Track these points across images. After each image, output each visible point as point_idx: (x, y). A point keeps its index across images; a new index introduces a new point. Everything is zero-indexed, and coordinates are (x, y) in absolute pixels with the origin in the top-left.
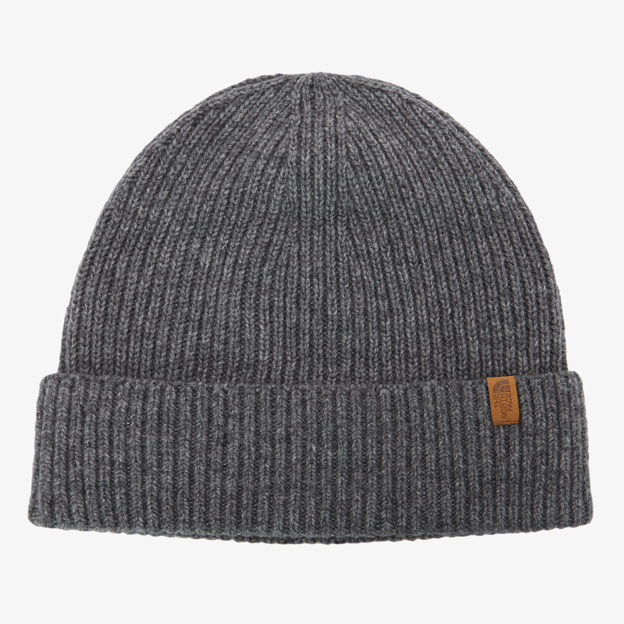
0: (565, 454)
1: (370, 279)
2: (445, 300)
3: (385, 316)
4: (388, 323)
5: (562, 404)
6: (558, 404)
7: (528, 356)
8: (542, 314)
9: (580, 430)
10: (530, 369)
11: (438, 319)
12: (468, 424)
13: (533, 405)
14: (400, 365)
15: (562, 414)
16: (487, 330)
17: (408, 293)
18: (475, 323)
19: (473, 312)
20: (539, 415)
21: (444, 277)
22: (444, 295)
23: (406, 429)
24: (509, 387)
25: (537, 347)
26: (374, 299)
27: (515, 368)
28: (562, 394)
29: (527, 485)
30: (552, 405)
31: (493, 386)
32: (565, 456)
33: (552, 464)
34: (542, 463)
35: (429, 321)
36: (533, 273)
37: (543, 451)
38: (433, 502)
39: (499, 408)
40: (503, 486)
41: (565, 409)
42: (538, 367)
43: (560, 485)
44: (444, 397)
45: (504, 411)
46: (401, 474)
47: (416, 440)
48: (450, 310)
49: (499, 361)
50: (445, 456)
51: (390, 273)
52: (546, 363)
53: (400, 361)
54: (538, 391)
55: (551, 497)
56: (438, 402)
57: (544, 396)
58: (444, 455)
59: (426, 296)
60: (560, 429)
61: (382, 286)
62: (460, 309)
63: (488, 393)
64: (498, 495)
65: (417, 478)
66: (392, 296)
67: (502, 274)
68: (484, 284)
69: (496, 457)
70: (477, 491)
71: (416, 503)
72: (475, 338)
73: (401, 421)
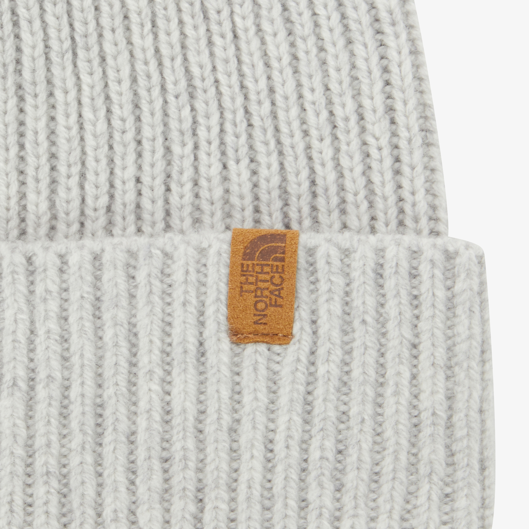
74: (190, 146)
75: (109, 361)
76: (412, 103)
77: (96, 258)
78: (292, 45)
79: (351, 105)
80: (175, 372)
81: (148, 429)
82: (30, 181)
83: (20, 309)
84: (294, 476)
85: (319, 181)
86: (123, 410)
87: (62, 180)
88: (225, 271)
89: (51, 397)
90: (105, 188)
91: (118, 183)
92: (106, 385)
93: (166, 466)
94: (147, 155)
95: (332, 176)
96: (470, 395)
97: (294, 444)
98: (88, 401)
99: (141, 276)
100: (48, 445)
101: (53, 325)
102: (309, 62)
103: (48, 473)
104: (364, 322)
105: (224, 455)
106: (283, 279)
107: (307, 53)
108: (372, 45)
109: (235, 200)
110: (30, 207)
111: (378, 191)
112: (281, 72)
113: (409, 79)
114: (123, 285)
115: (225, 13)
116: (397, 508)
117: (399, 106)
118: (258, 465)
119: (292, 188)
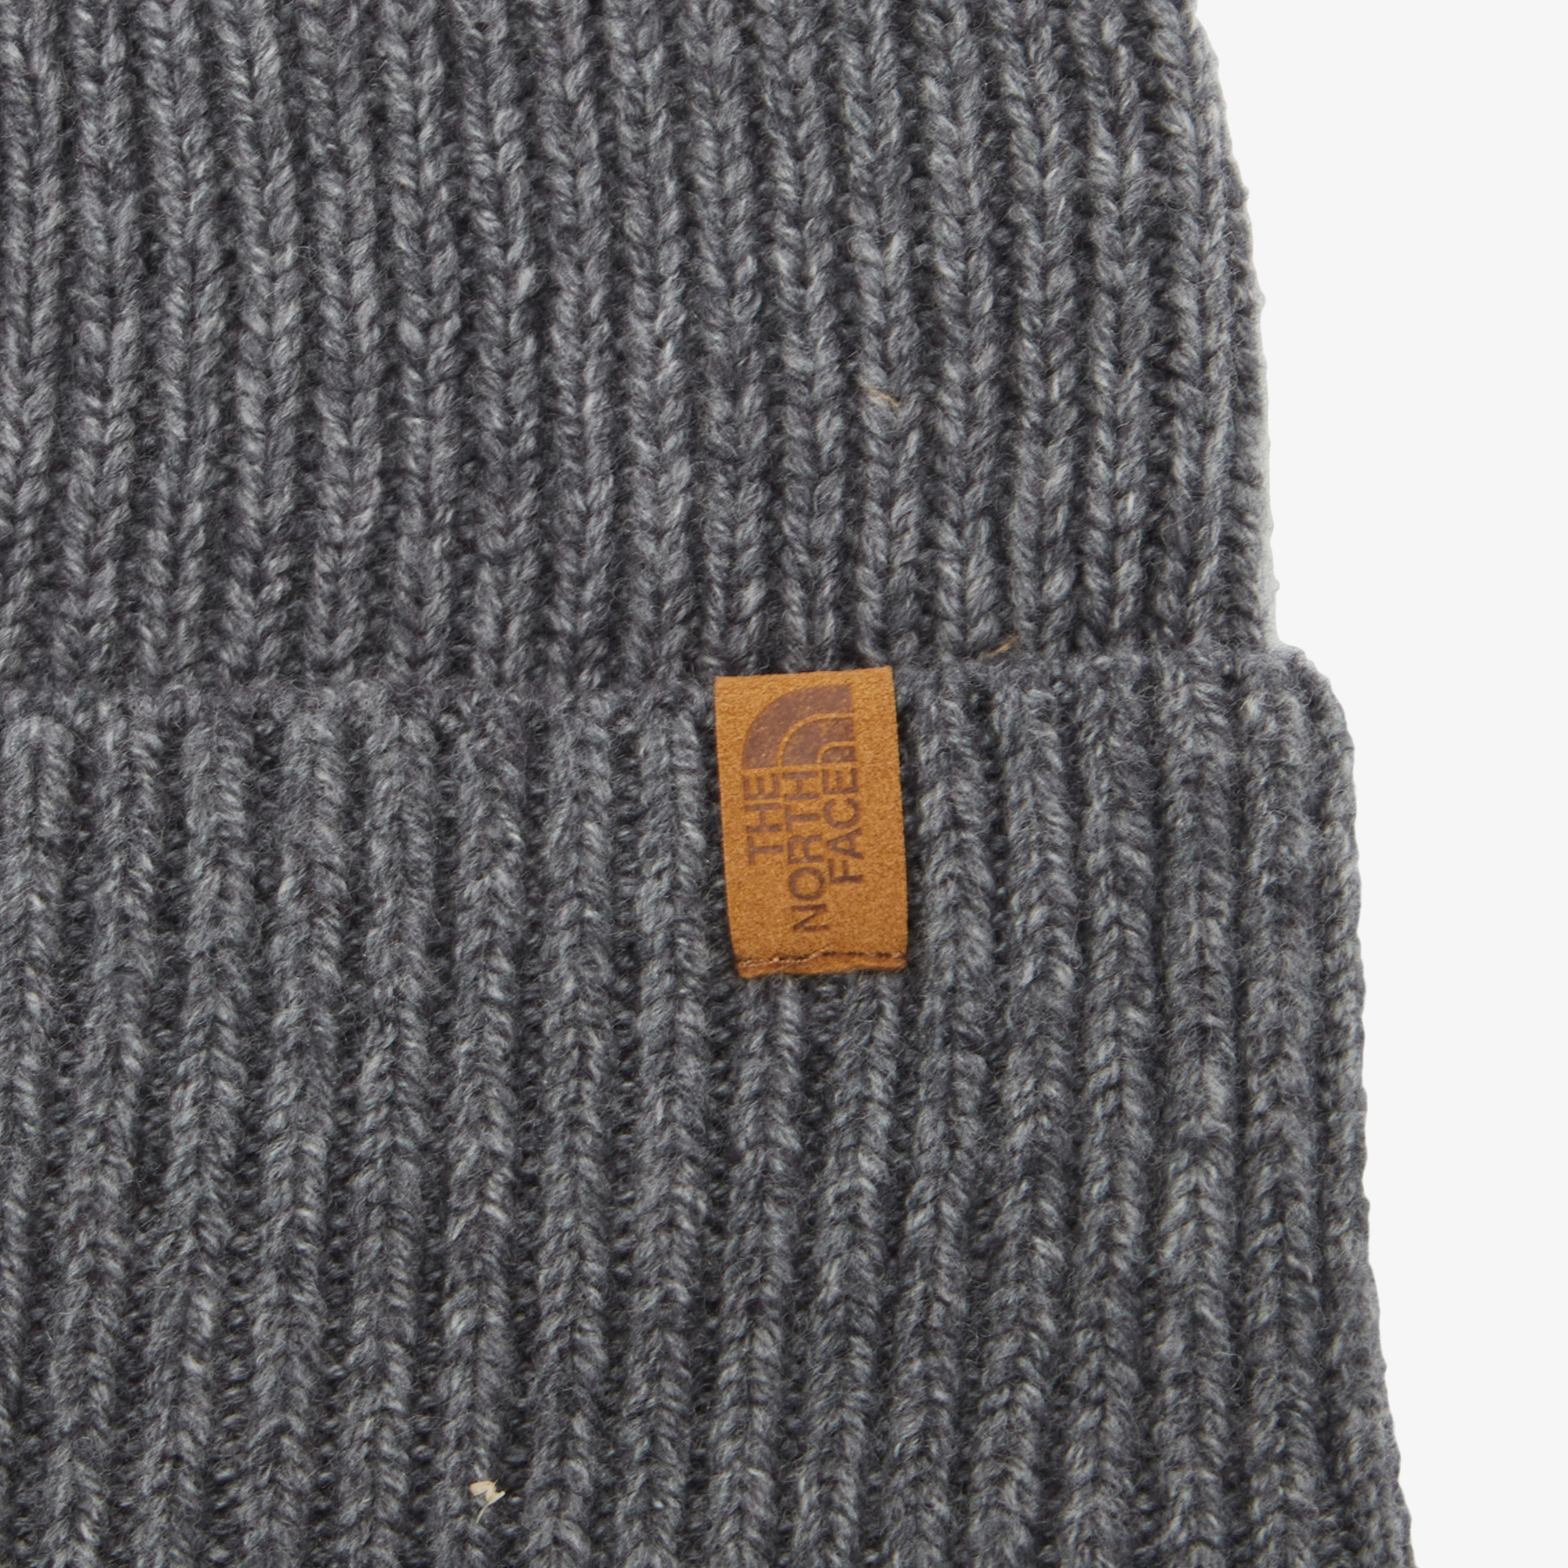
0: (1196, 1177)
1: (41, 63)
2: (499, 210)
3: (111, 292)
4: (126, 331)
5: (1184, 852)
6: (1161, 849)
7: (1002, 556)
8: (1105, 310)
9: (1304, 1032)
10: (1006, 629)
11: (451, 326)
12: (563, 965)
13: (999, 854)
14: (170, 588)
15: (1184, 914)
16: (751, 399)
17: (265, 158)
18: (677, 354)
19: (670, 296)
20: (1037, 915)
21: (505, 79)
22: (499, 183)
23: (147, 966)
24: (847, 729)
25: (1057, 502)
26: (50, 185)
27: (915, 627)
28: (1194, 783)
29: (928, 1349)
30: (1126, 851)
31: (746, 720)
32: (1196, 1192)
33: (1106, 1231)
34: (1037, 1224)
35: (391, 334)
36: (1070, 72)
37: (1047, 1148)
38: (283, 1429)
39: (773, 866)
40: (766, 1346)
41: (1202, 886)
42: (1056, 617)
43: (1163, 1366)
44: (421, 787)
45: (808, 884)
46: (93, 1246)
47: (212, 1040)
48: (526, 278)
49: (811, 585)
50: (394, 1148)
51: (168, 37)
52: (1112, 598)
53: (174, 564)
54: (1040, 763)
55: (1098, 1428)
56: (382, 815)
57: (1076, 795)
58: (384, 1140)
59: (383, 185)
60: (1162, 1010)
61: (113, 111)
62: (593, 274)
63: (713, 771)
64: (727, 1398)
65: (194, 1271)
66: (168, 176)
67: (867, 69)
68: (753, 129)
69: (736, 1173)
70: (586, 1367)
71: (176, 1426)
72: (670, 443)
73: (124, 917)
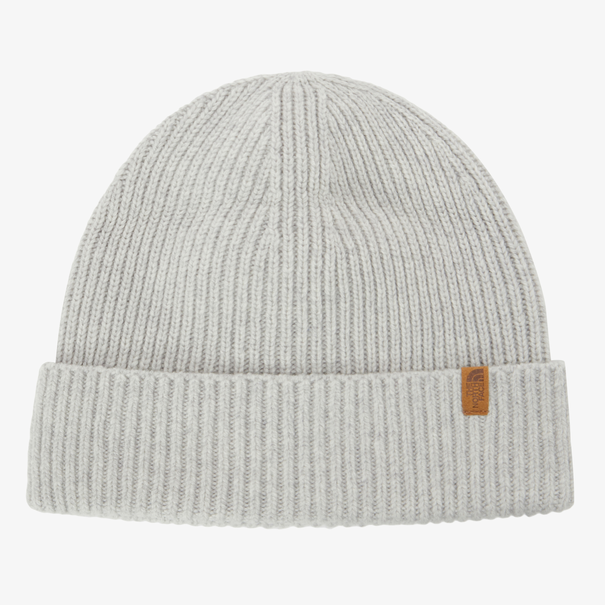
74: (442, 332)
75: (416, 424)
76: (535, 307)
77: (409, 380)
78: (481, 285)
79: (507, 310)
80: (443, 428)
81: (434, 453)
82: (380, 347)
83: (380, 403)
84: (493, 472)
85: (494, 342)
86: (423, 445)
87: (393, 346)
88: (459, 386)
89: (395, 440)
90: (410, 349)
91: (414, 347)
92: (416, 434)
93: (441, 468)
94: (425, 336)
95: (499, 340)
96: (563, 432)
97: (492, 457)
98: (409, 442)
99: (427, 388)
100: (395, 461)
101: (393, 409)
102: (488, 293)
103: (396, 474)
104: (517, 403)
105: (464, 463)
106: (483, 389)
107: (487, 289)
108: (516, 284)
109: (460, 354)
110: (381, 358)
111: (520, 344)
112: (477, 298)
113: (534, 298)
114: (420, 392)
115: (454, 274)
116: (537, 485)
117: (529, 309)
118: (478, 467)
119: (483, 347)
